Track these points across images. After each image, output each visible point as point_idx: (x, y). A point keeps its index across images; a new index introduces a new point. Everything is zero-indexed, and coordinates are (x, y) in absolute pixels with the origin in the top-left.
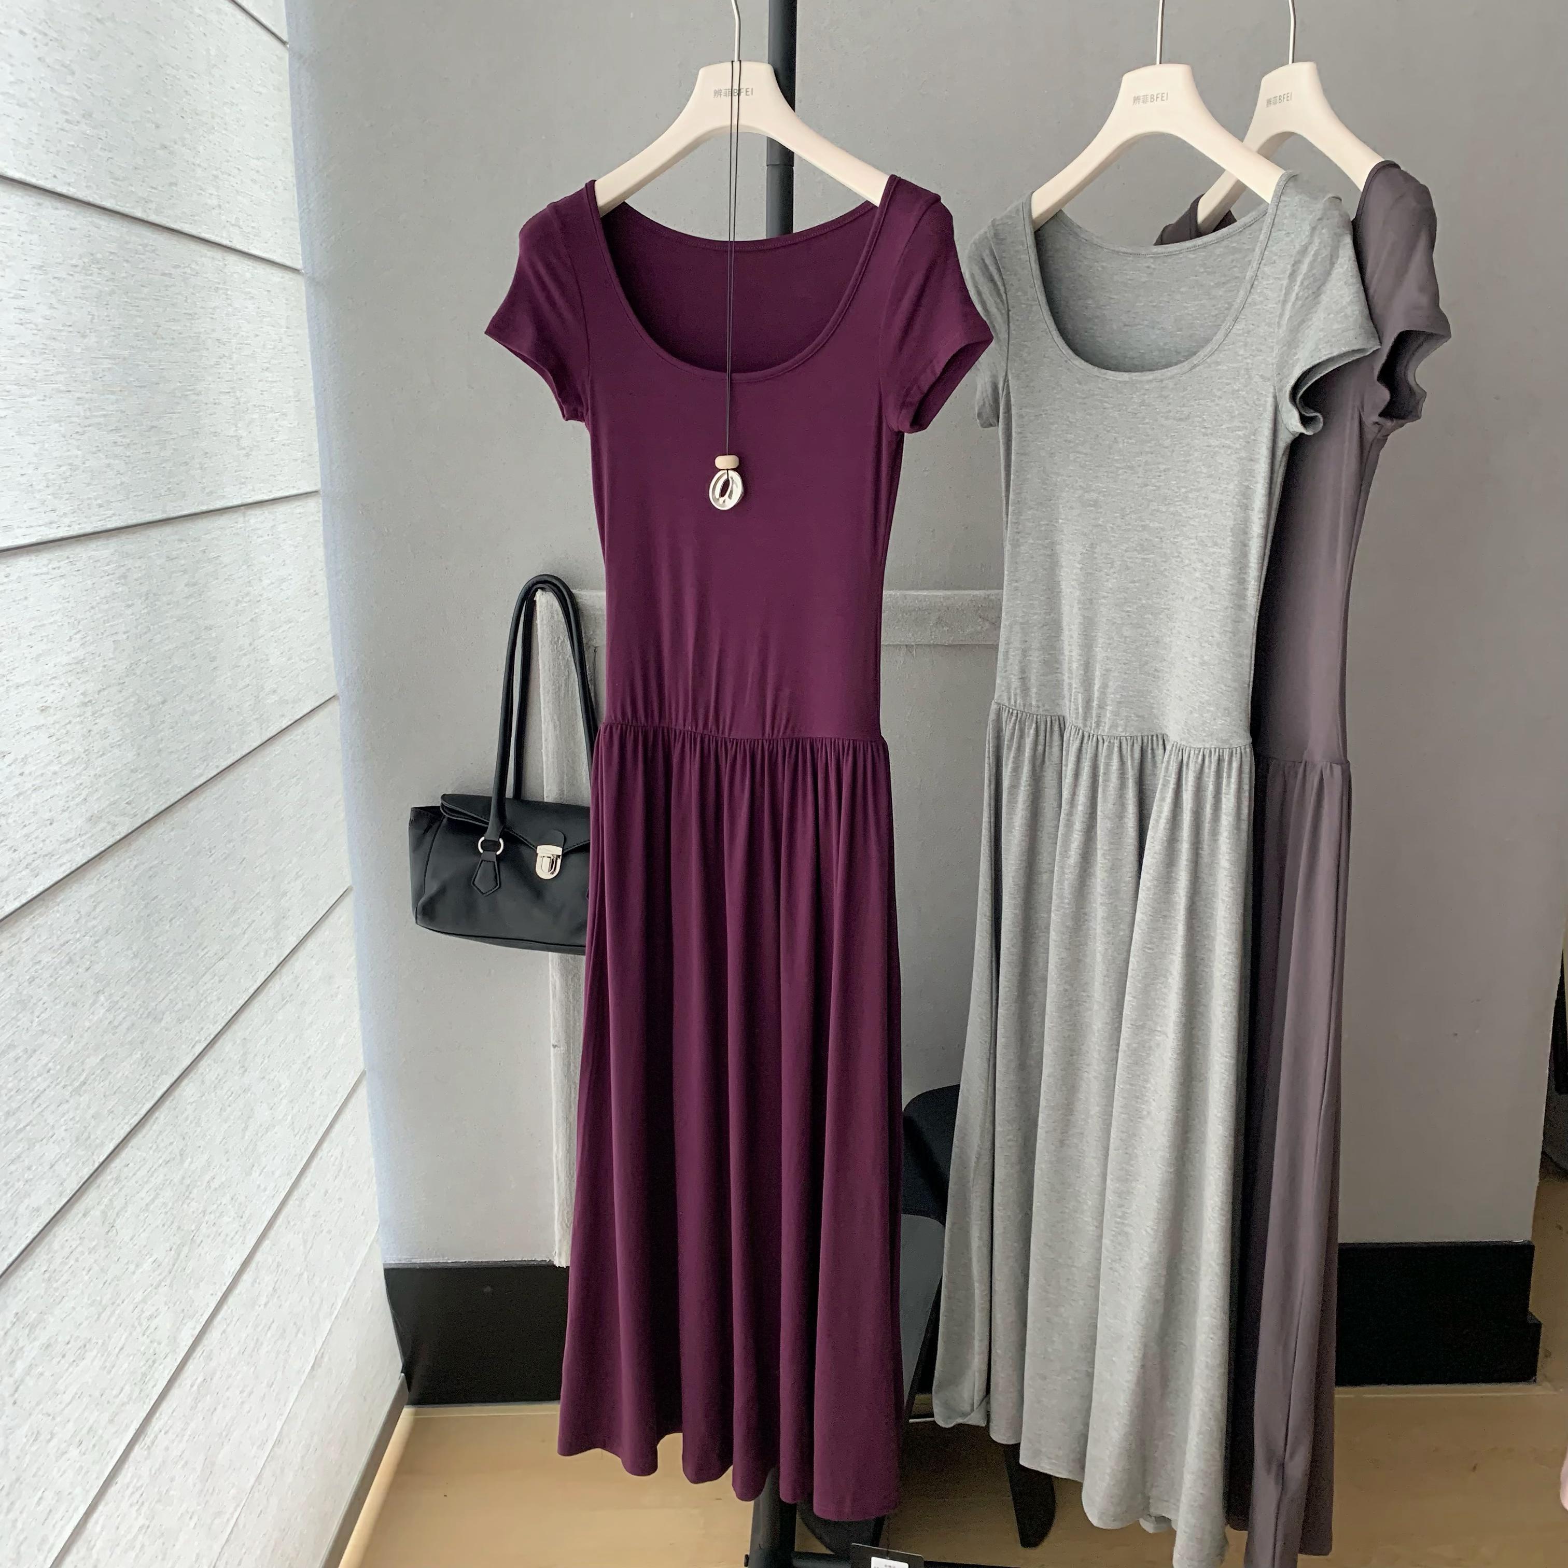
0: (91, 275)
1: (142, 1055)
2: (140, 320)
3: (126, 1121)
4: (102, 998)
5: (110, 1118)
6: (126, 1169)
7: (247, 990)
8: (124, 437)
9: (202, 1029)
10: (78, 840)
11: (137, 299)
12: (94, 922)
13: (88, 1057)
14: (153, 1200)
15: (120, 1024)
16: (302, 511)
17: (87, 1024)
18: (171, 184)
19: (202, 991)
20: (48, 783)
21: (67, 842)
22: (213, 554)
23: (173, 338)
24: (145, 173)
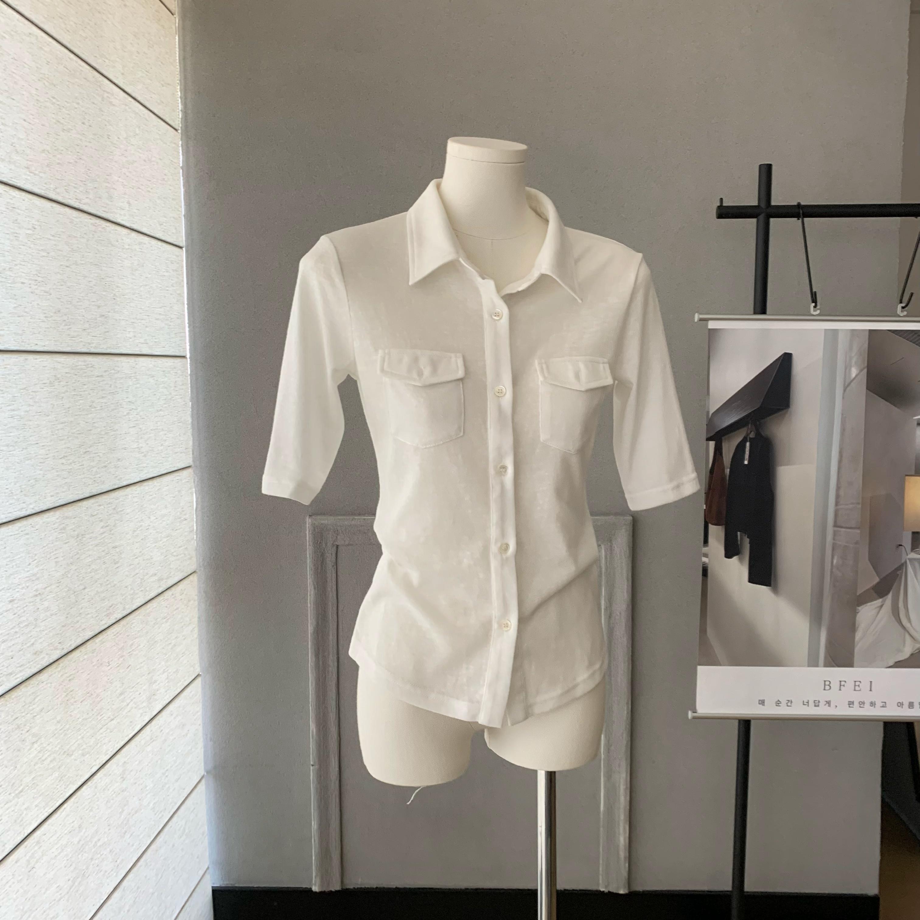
1: (59, 774)
3: (46, 810)
4: (36, 746)
5: (36, 810)
6: (44, 836)
7: (128, 735)
8: (69, 460)
9: (98, 758)
10: (28, 665)
11: (80, 392)
12: (34, 706)
13: (25, 777)
14: (59, 853)
15: (46, 759)
16: (179, 478)
17: (26, 760)
19: (99, 738)
20: (11, 638)
21: (20, 667)
22: (120, 509)
23: (101, 407)
24: (90, 331)
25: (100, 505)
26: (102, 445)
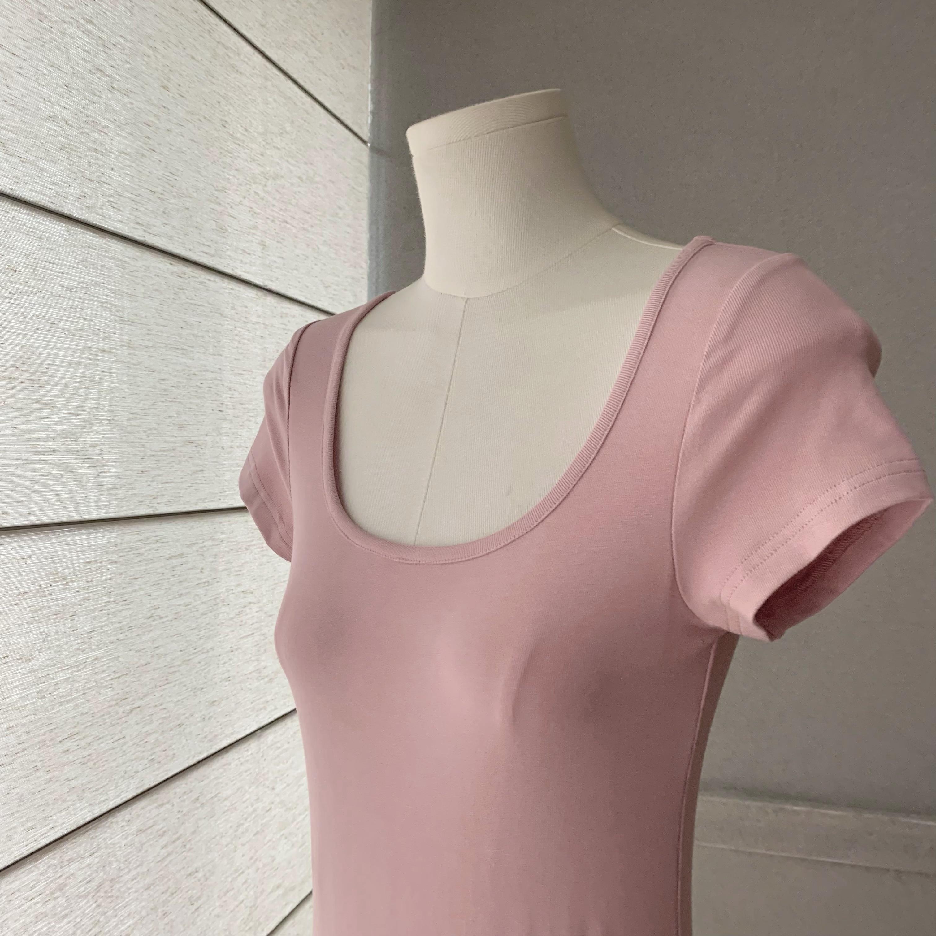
0: (50, 594)
2: (125, 613)
8: (83, 738)
11: (124, 594)
18: (195, 472)
22: (210, 796)
23: (176, 613)
24: (156, 473)
25: (162, 805)
26: (174, 686)
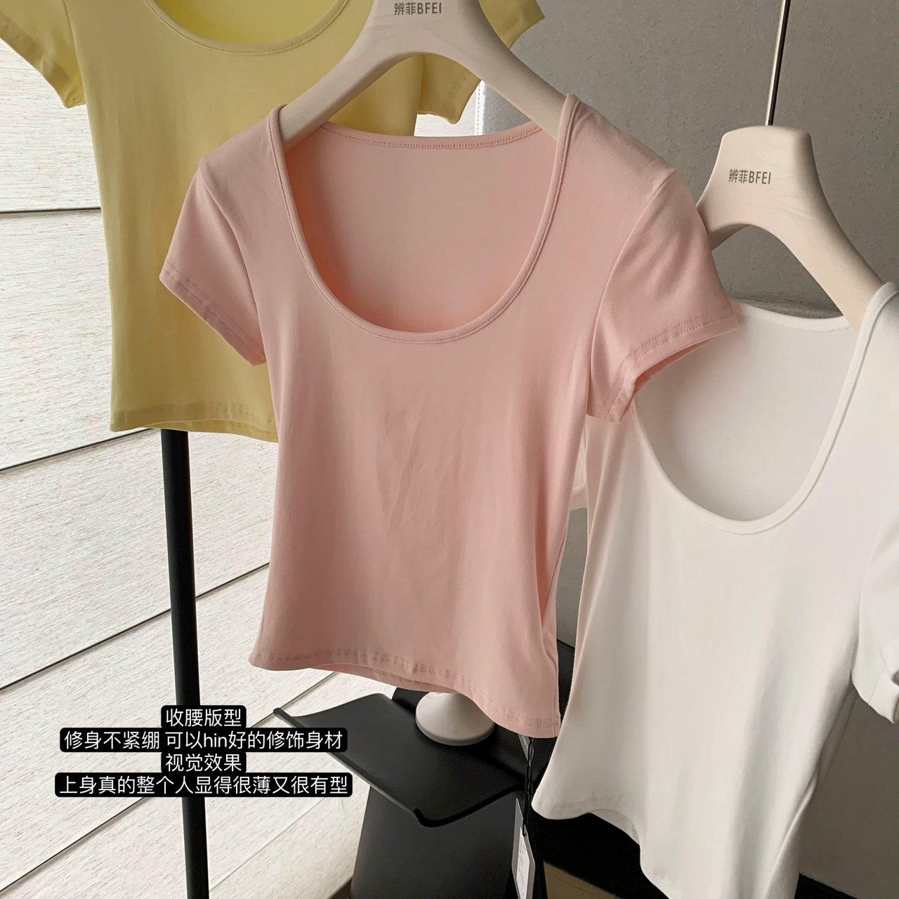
3: (111, 627)
4: (87, 544)
5: (89, 625)
6: (108, 659)
9: (230, 567)
10: (62, 433)
12: (81, 492)
13: (60, 583)
14: (142, 680)
15: (109, 563)
17: (62, 561)
19: (234, 542)
20: (19, 391)
21: (43, 435)
